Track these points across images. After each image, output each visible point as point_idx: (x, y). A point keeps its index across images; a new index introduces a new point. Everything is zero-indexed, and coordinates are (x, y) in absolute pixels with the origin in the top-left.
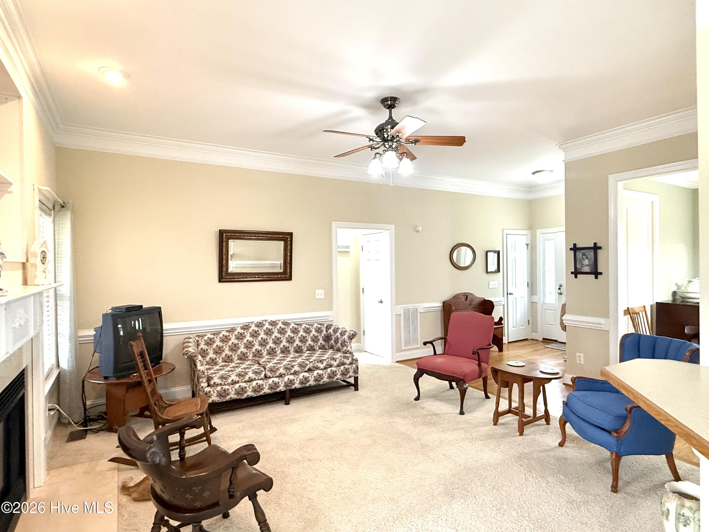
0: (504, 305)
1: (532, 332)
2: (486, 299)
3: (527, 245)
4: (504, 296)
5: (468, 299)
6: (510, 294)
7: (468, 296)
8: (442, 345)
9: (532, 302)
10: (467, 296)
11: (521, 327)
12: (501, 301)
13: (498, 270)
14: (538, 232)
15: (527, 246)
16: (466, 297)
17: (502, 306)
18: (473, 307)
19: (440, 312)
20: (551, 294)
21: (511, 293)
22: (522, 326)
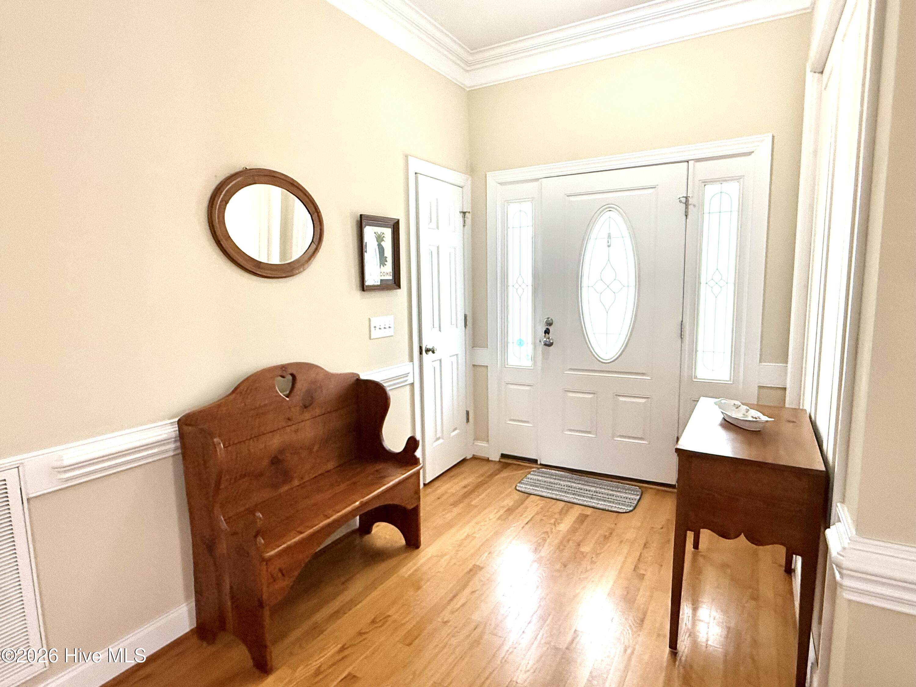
0: (412, 384)
1: (476, 439)
2: (363, 377)
3: (464, 213)
4: (411, 360)
5: (298, 385)
6: (427, 351)
7: (298, 377)
8: (187, 598)
9: (474, 365)
10: (293, 375)
11: (454, 434)
12: (407, 375)
13: (396, 282)
14: (492, 179)
15: (464, 217)
16: (290, 377)
17: (408, 388)
18: (318, 412)
19: (171, 461)
20: (520, 343)
21: (429, 347)
22: (455, 429)
